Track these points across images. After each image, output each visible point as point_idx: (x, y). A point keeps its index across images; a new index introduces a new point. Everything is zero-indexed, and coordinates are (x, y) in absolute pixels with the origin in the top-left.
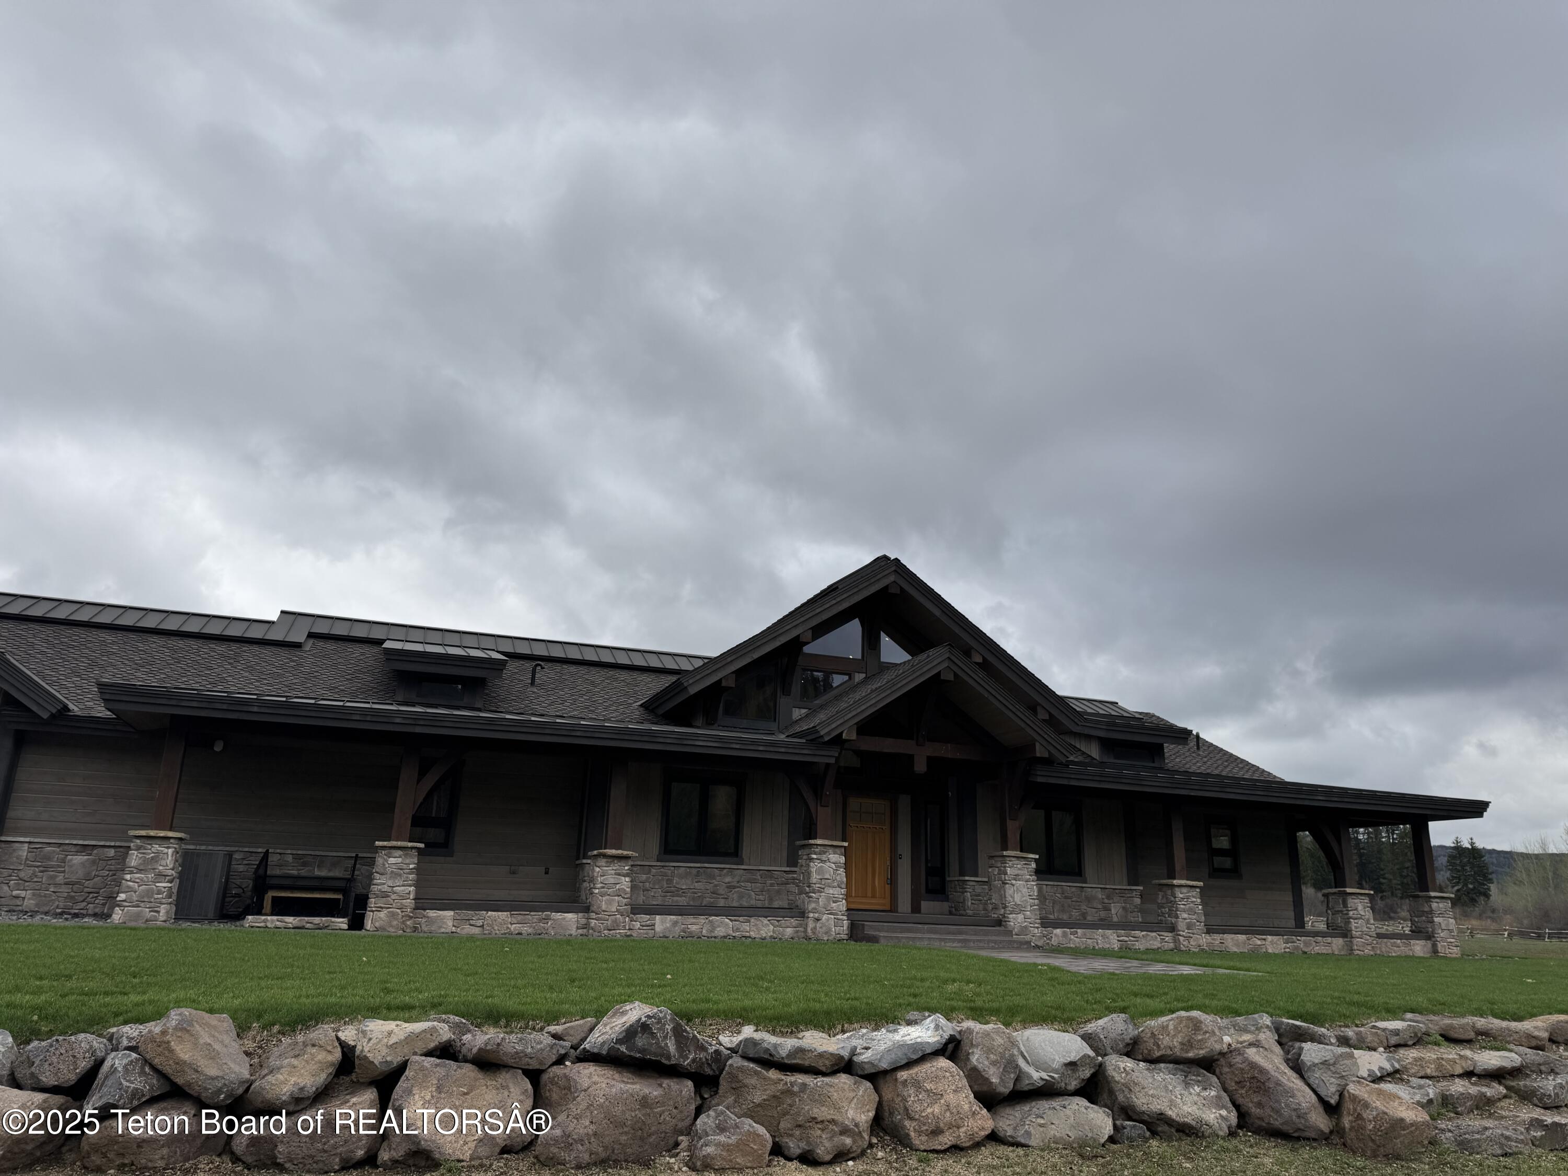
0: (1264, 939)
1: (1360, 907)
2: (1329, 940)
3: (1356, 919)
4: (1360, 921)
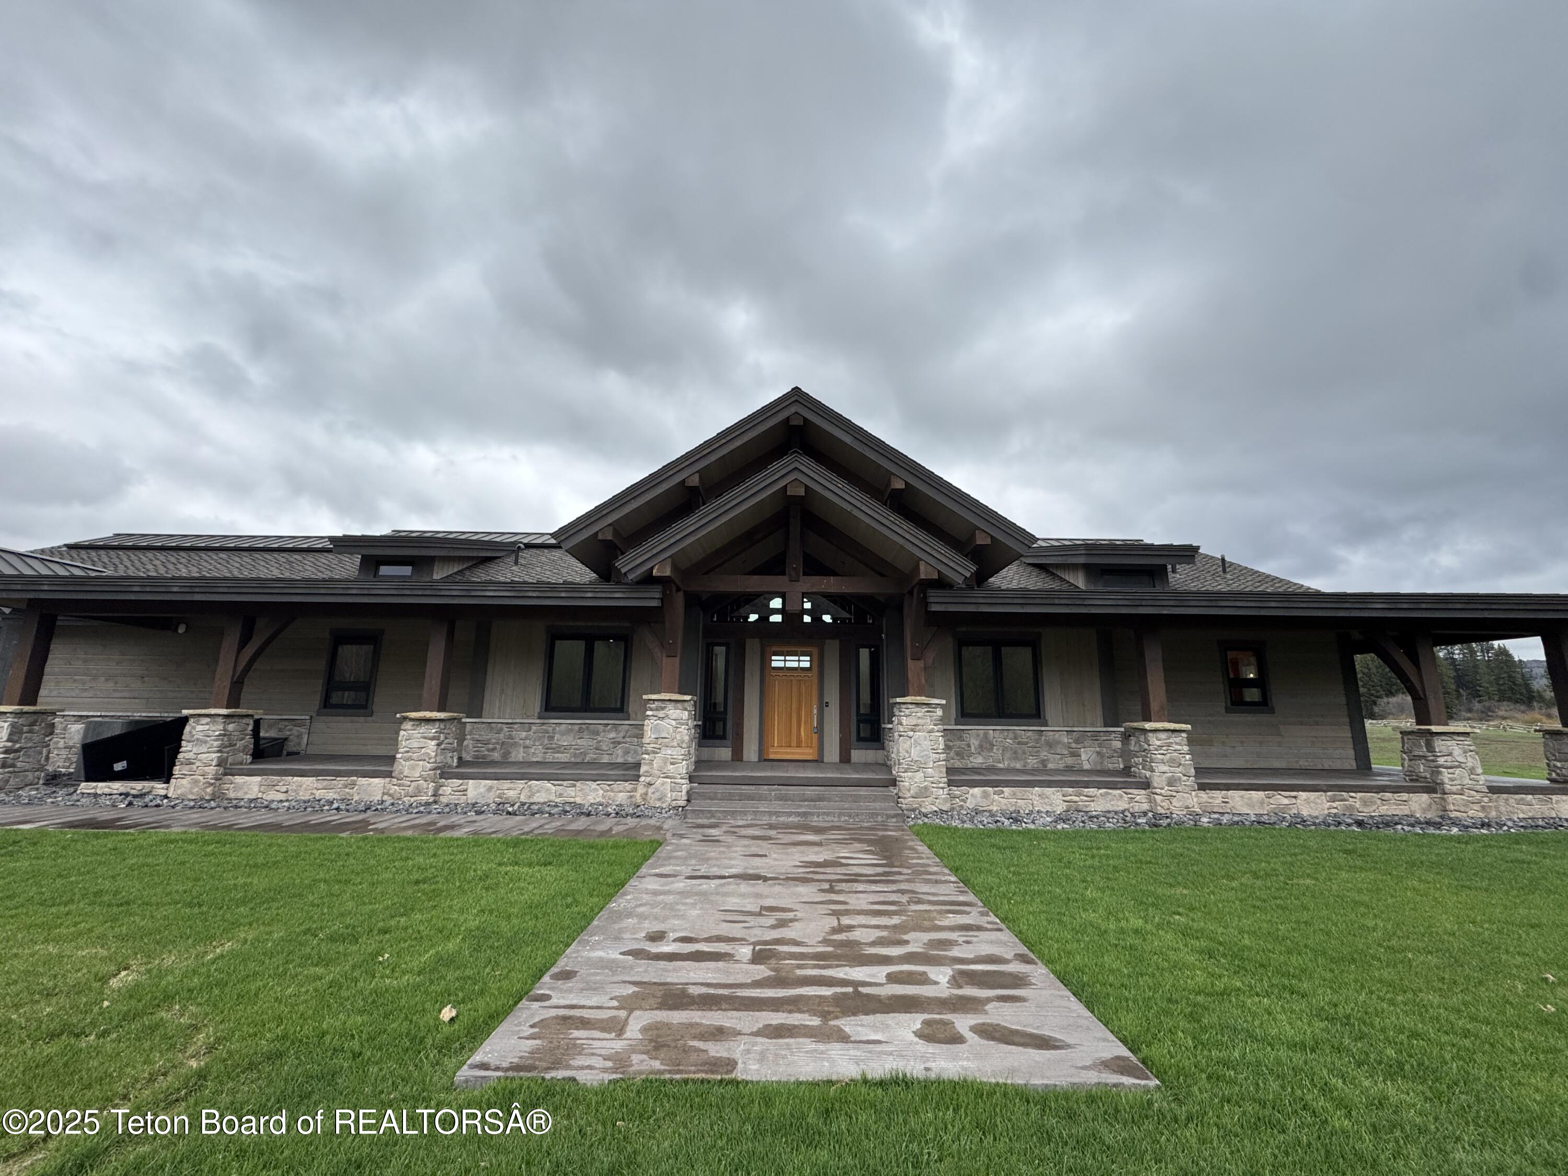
0: (1295, 797)
1: (1457, 751)
2: (1405, 796)
3: (1451, 768)
4: (1458, 771)
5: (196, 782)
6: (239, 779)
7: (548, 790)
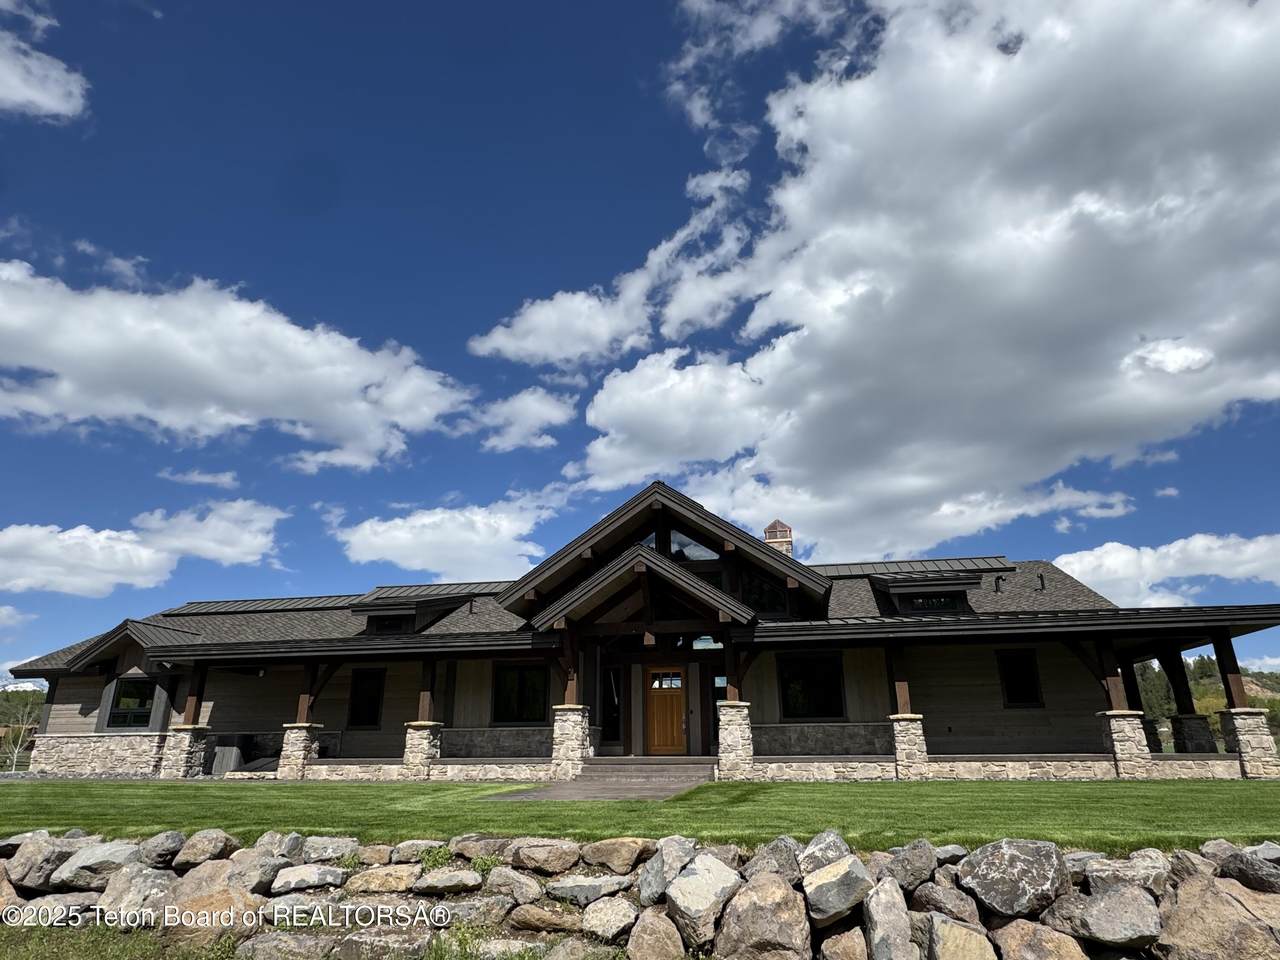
3: (1121, 741)
4: (1128, 743)
5: (292, 769)
6: (315, 767)
7: (496, 770)
